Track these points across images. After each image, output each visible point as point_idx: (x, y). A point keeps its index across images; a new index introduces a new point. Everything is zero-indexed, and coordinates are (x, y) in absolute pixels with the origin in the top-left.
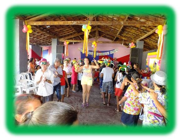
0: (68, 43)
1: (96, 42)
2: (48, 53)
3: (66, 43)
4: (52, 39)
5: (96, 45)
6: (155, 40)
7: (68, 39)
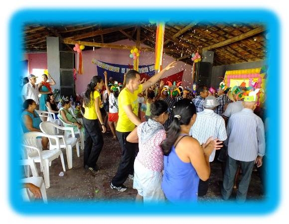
0: (82, 47)
1: (139, 49)
2: (28, 68)
3: (79, 47)
4: (46, 36)
5: (138, 55)
6: (235, 50)
7: (82, 40)
